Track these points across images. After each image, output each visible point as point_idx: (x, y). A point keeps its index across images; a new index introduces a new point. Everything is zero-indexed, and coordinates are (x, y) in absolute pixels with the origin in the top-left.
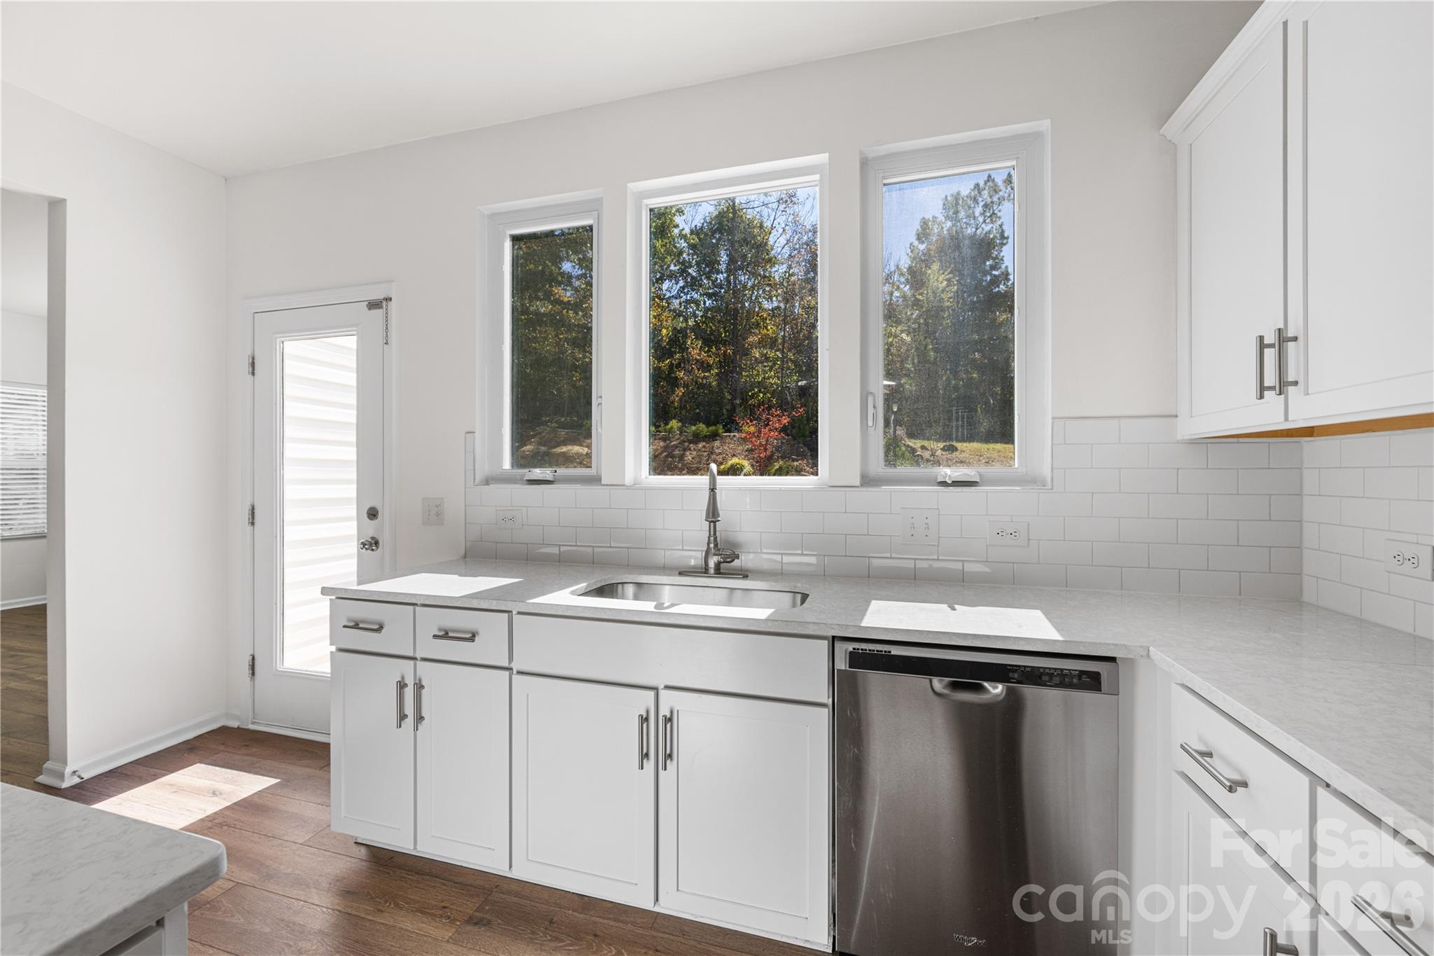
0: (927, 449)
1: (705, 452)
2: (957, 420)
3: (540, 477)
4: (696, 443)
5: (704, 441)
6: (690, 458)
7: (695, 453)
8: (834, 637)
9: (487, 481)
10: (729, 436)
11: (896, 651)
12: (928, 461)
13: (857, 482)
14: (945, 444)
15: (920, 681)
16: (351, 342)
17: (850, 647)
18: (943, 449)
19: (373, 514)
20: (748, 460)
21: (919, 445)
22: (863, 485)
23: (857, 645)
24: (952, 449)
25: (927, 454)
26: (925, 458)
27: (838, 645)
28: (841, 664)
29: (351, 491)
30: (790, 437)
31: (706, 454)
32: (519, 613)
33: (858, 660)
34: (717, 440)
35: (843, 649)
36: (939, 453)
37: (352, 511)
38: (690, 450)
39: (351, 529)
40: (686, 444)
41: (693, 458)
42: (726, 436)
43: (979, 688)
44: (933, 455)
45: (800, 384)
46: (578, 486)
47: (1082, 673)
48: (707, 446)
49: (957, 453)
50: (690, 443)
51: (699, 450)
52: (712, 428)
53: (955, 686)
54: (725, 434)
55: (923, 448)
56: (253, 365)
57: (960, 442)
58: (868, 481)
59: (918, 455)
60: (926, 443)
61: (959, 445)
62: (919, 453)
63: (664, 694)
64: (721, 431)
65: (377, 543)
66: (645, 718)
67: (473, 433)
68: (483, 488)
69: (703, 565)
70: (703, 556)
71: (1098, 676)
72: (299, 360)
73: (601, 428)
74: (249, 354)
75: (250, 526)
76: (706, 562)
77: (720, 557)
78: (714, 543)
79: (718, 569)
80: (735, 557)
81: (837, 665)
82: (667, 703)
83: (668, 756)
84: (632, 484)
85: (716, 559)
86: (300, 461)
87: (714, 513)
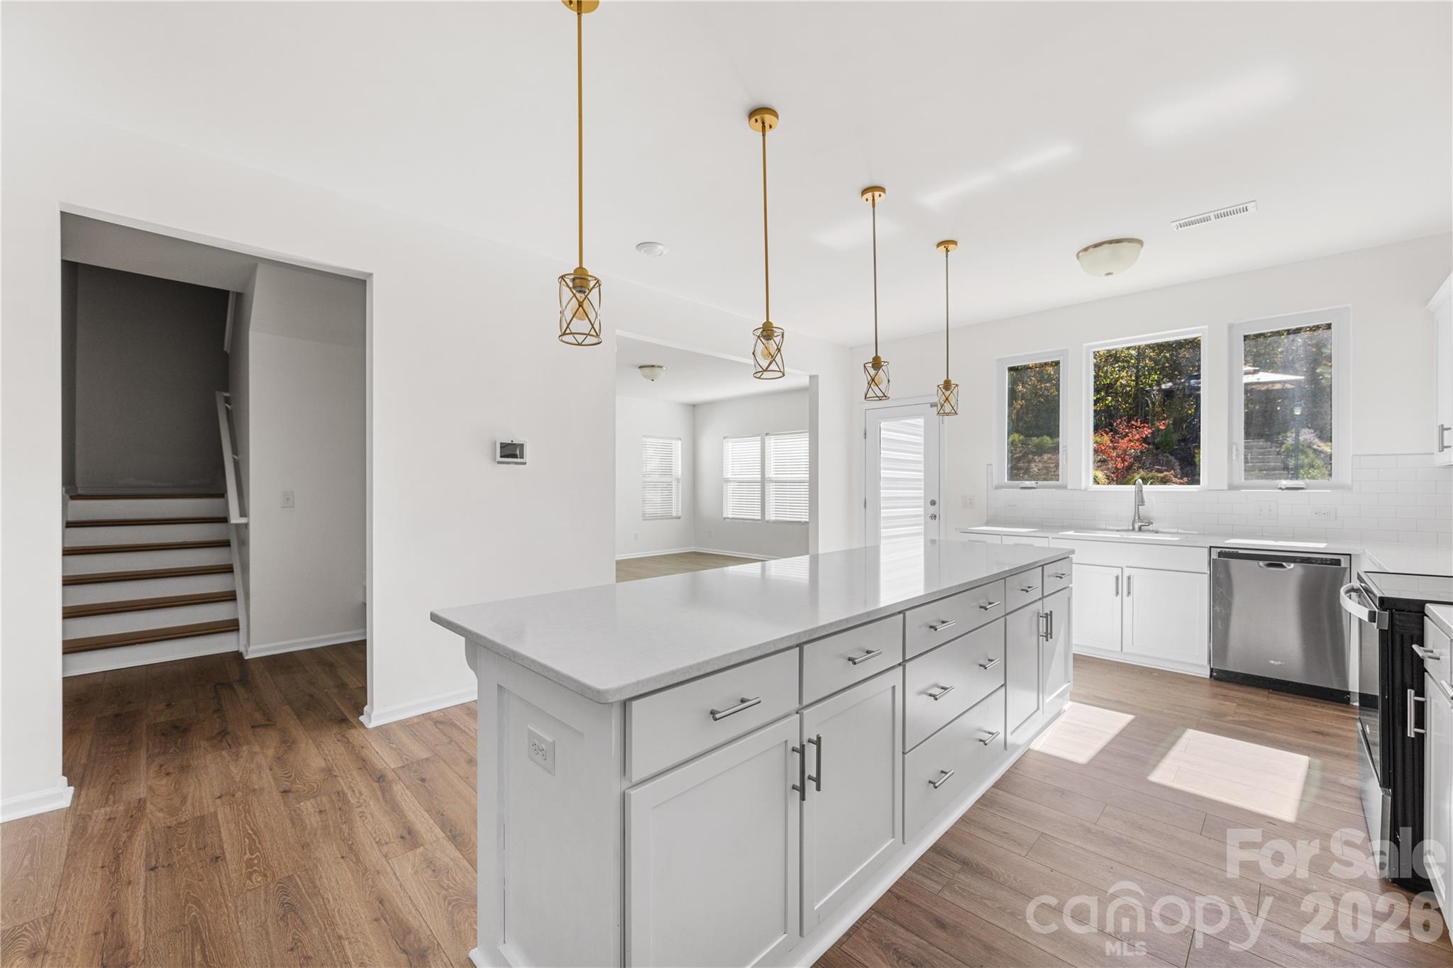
3: (1030, 486)
4: (1040, 455)
5: (1048, 453)
6: (1036, 469)
7: (1040, 465)
8: (1211, 547)
9: (997, 488)
11: (1240, 551)
12: (1272, 477)
13: (1226, 487)
15: (1253, 562)
16: (920, 421)
17: (1219, 550)
19: (933, 503)
20: (1102, 471)
22: (1229, 489)
23: (1222, 549)
26: (1270, 476)
27: (1213, 549)
28: (1214, 556)
29: (921, 493)
30: (1151, 447)
32: (1053, 538)
33: (1220, 554)
35: (1215, 551)
37: (922, 502)
38: (1035, 461)
39: (921, 511)
40: (1031, 456)
41: (1039, 470)
43: (1284, 566)
45: (1163, 386)
46: (1054, 490)
47: (1332, 559)
48: (1053, 457)
50: (1034, 456)
51: (1045, 462)
53: (1269, 564)
56: (865, 434)
58: (1232, 487)
63: (1125, 569)
65: (935, 516)
66: (1117, 578)
67: (991, 465)
68: (997, 491)
69: (1131, 528)
70: (1131, 523)
71: (1339, 560)
72: (889, 431)
73: (1066, 461)
74: (863, 429)
75: (864, 509)
76: (1133, 526)
77: (1142, 523)
78: (1138, 516)
79: (1140, 529)
80: (1150, 523)
81: (1212, 557)
82: (1127, 572)
83: (1129, 593)
84: (1086, 489)
85: (1140, 524)
86: (887, 479)
87: (1140, 501)
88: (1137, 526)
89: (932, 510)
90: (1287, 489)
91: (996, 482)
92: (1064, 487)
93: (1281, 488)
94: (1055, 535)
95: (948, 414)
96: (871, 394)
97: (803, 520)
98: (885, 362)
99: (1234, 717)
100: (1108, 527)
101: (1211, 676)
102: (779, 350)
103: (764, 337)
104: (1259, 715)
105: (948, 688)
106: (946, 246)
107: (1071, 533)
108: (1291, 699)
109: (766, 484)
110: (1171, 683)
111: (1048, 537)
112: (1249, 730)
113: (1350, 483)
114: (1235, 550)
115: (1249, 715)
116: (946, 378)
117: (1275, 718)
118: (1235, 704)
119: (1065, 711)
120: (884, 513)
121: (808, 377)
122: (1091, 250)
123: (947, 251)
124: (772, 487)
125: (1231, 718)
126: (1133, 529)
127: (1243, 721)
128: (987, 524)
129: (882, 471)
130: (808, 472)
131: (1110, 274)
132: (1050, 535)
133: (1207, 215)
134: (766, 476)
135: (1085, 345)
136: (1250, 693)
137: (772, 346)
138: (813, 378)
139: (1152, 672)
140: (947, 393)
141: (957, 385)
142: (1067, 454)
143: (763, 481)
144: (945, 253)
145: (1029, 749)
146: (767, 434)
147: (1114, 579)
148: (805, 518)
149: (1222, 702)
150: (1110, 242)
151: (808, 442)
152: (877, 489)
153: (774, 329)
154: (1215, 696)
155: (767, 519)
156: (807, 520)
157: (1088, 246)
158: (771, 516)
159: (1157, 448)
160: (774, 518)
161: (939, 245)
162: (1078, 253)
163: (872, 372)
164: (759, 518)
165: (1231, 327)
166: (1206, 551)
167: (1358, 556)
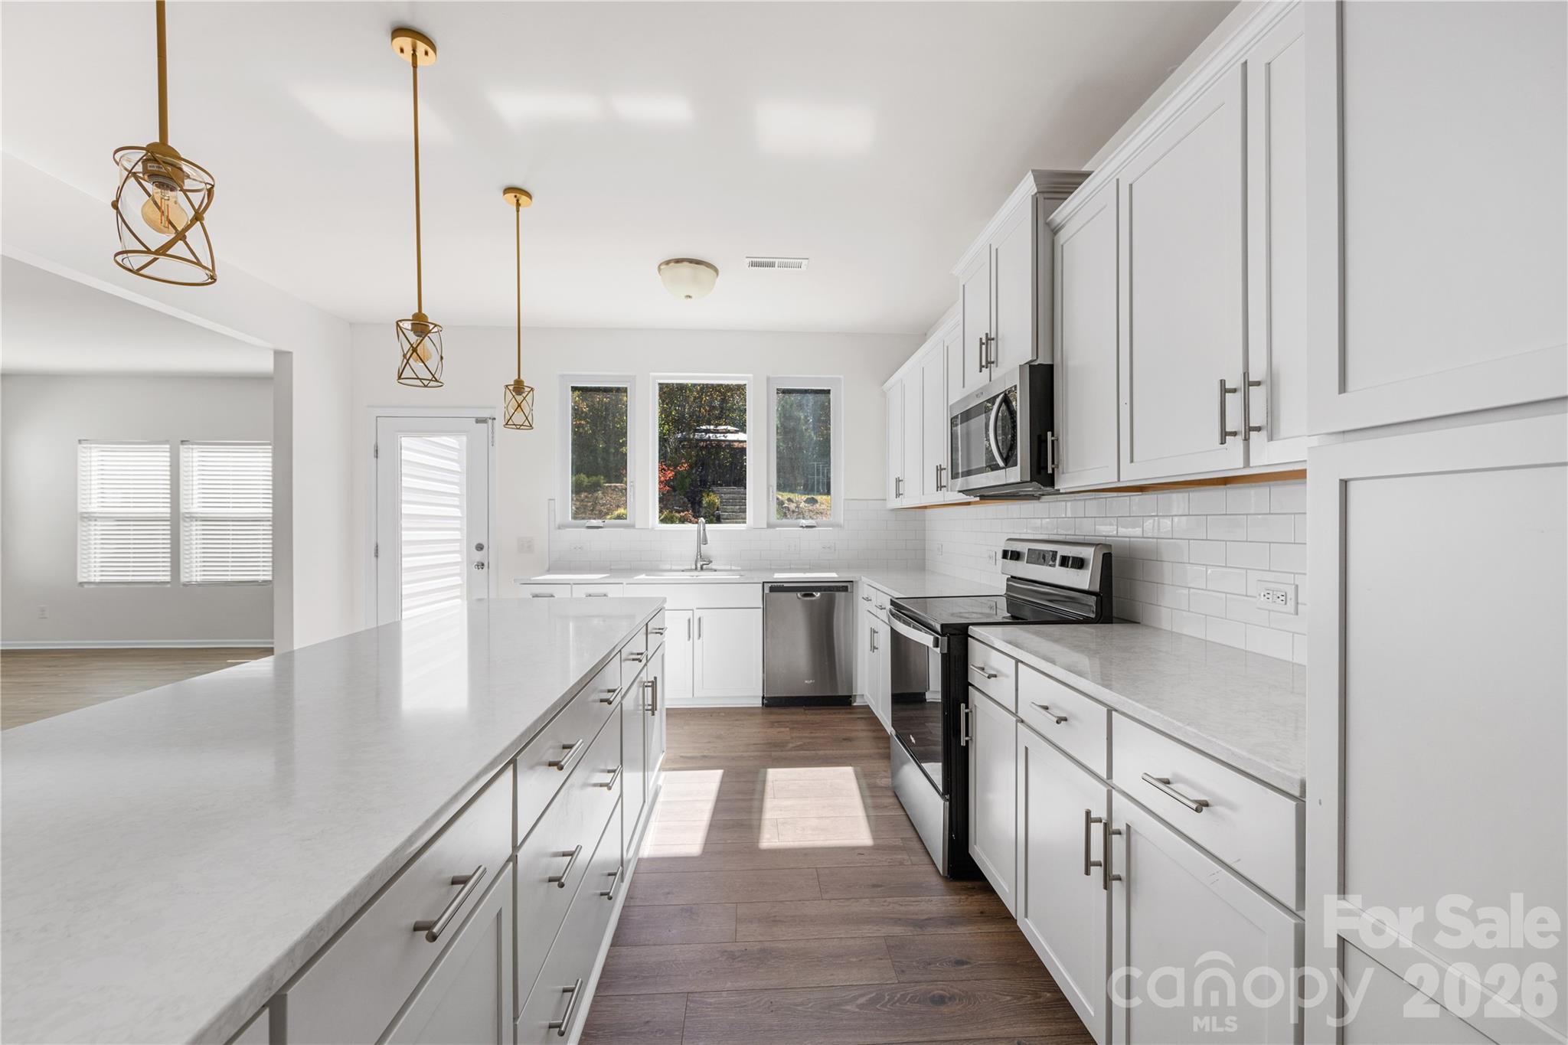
0: (793, 502)
1: (588, 502)
2: (818, 474)
3: (596, 525)
8: (763, 582)
9: (560, 528)
10: (611, 486)
11: (785, 585)
12: (793, 512)
13: (766, 527)
14: (807, 496)
15: (793, 595)
17: (770, 585)
18: (807, 501)
19: (480, 548)
21: (786, 497)
22: (769, 528)
23: (772, 584)
24: (813, 501)
25: (792, 506)
26: (791, 510)
27: (765, 584)
28: (767, 591)
29: (461, 535)
31: (589, 504)
32: (631, 584)
33: (773, 589)
34: (598, 491)
35: (767, 586)
36: (802, 505)
37: (463, 547)
39: (461, 558)
42: (607, 487)
43: (812, 595)
44: (797, 507)
47: (842, 586)
49: (818, 505)
52: (594, 479)
53: (805, 595)
54: (607, 485)
55: (790, 500)
56: (377, 451)
57: (821, 494)
58: (770, 526)
59: (786, 507)
60: (791, 496)
61: (818, 498)
62: (786, 505)
63: (695, 611)
64: (602, 481)
65: (483, 565)
66: (689, 621)
67: (554, 500)
68: (560, 531)
69: (694, 567)
70: (694, 563)
71: (847, 587)
72: (414, 451)
73: (634, 498)
74: (374, 443)
75: (374, 559)
76: (696, 565)
77: (703, 563)
78: (700, 556)
79: (702, 568)
80: (710, 562)
81: (765, 592)
82: (698, 614)
83: (700, 636)
84: (653, 529)
85: (702, 563)
86: (409, 516)
87: (703, 540)
88: (699, 566)
89: (479, 556)
90: (807, 527)
91: (559, 521)
92: (632, 526)
93: (802, 527)
94: (631, 581)
95: (518, 427)
96: (408, 373)
97: (262, 578)
98: (436, 325)
99: (792, 743)
100: (674, 568)
101: (763, 704)
102: (198, 217)
103: (152, 176)
104: (807, 735)
105: (574, 852)
106: (518, 195)
107: (643, 576)
108: (819, 712)
109: (182, 523)
110: (737, 720)
111: (622, 583)
112: (808, 753)
113: (842, 521)
114: (782, 584)
115: (801, 738)
116: (517, 378)
117: (817, 735)
118: (788, 729)
119: (661, 787)
120: (406, 562)
121: (272, 353)
122: (672, 264)
123: (518, 204)
124: (194, 528)
125: (791, 745)
126: (696, 568)
127: (798, 746)
128: (549, 571)
129: (403, 505)
130: (271, 505)
131: (690, 297)
132: (624, 581)
133: (772, 260)
134: (183, 510)
135: (652, 374)
136: (793, 714)
137: (180, 207)
138: (282, 357)
139: (719, 713)
140: (519, 398)
141: (532, 389)
142: (634, 489)
143: (176, 520)
144: (515, 208)
145: (639, 859)
146: (183, 442)
147: (687, 622)
148: (264, 574)
149: (779, 730)
150: (691, 261)
151: (270, 460)
152: (396, 529)
153: (186, 168)
154: (772, 724)
155: (184, 578)
156: (269, 578)
157: (671, 258)
158: (194, 572)
159: (675, 491)
160: (199, 579)
161: (508, 190)
162: (660, 265)
163: (413, 338)
164: (168, 579)
165: (768, 379)
166: (761, 585)
167: (856, 581)
